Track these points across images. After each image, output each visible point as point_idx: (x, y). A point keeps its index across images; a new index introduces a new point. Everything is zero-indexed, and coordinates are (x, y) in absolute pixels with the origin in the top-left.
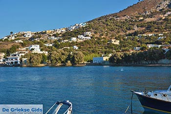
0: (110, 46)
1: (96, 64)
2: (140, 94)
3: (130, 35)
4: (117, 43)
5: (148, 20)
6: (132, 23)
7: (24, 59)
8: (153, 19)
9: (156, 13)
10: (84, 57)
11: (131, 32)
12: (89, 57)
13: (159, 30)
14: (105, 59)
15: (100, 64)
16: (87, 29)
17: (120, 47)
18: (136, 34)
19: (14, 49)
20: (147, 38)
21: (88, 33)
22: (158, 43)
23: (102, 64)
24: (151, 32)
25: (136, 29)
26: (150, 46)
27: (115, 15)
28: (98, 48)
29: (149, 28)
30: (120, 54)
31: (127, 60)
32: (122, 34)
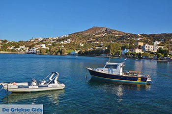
0: (79, 47)
1: (72, 55)
2: (91, 69)
3: (88, 42)
4: (83, 45)
5: (97, 36)
6: (90, 36)
7: (37, 51)
8: (99, 36)
9: (100, 33)
10: (66, 51)
11: (89, 41)
12: (69, 52)
13: (101, 41)
14: (76, 52)
15: (74, 55)
16: (68, 38)
17: (84, 47)
18: (91, 42)
19: (33, 46)
20: (96, 44)
21: (69, 40)
22: (101, 46)
23: (75, 55)
24: (98, 41)
25: (91, 39)
26: (97, 48)
27: (82, 32)
28: (73, 47)
29: (97, 40)
30: (83, 51)
31: (87, 54)
32: (85, 41)
